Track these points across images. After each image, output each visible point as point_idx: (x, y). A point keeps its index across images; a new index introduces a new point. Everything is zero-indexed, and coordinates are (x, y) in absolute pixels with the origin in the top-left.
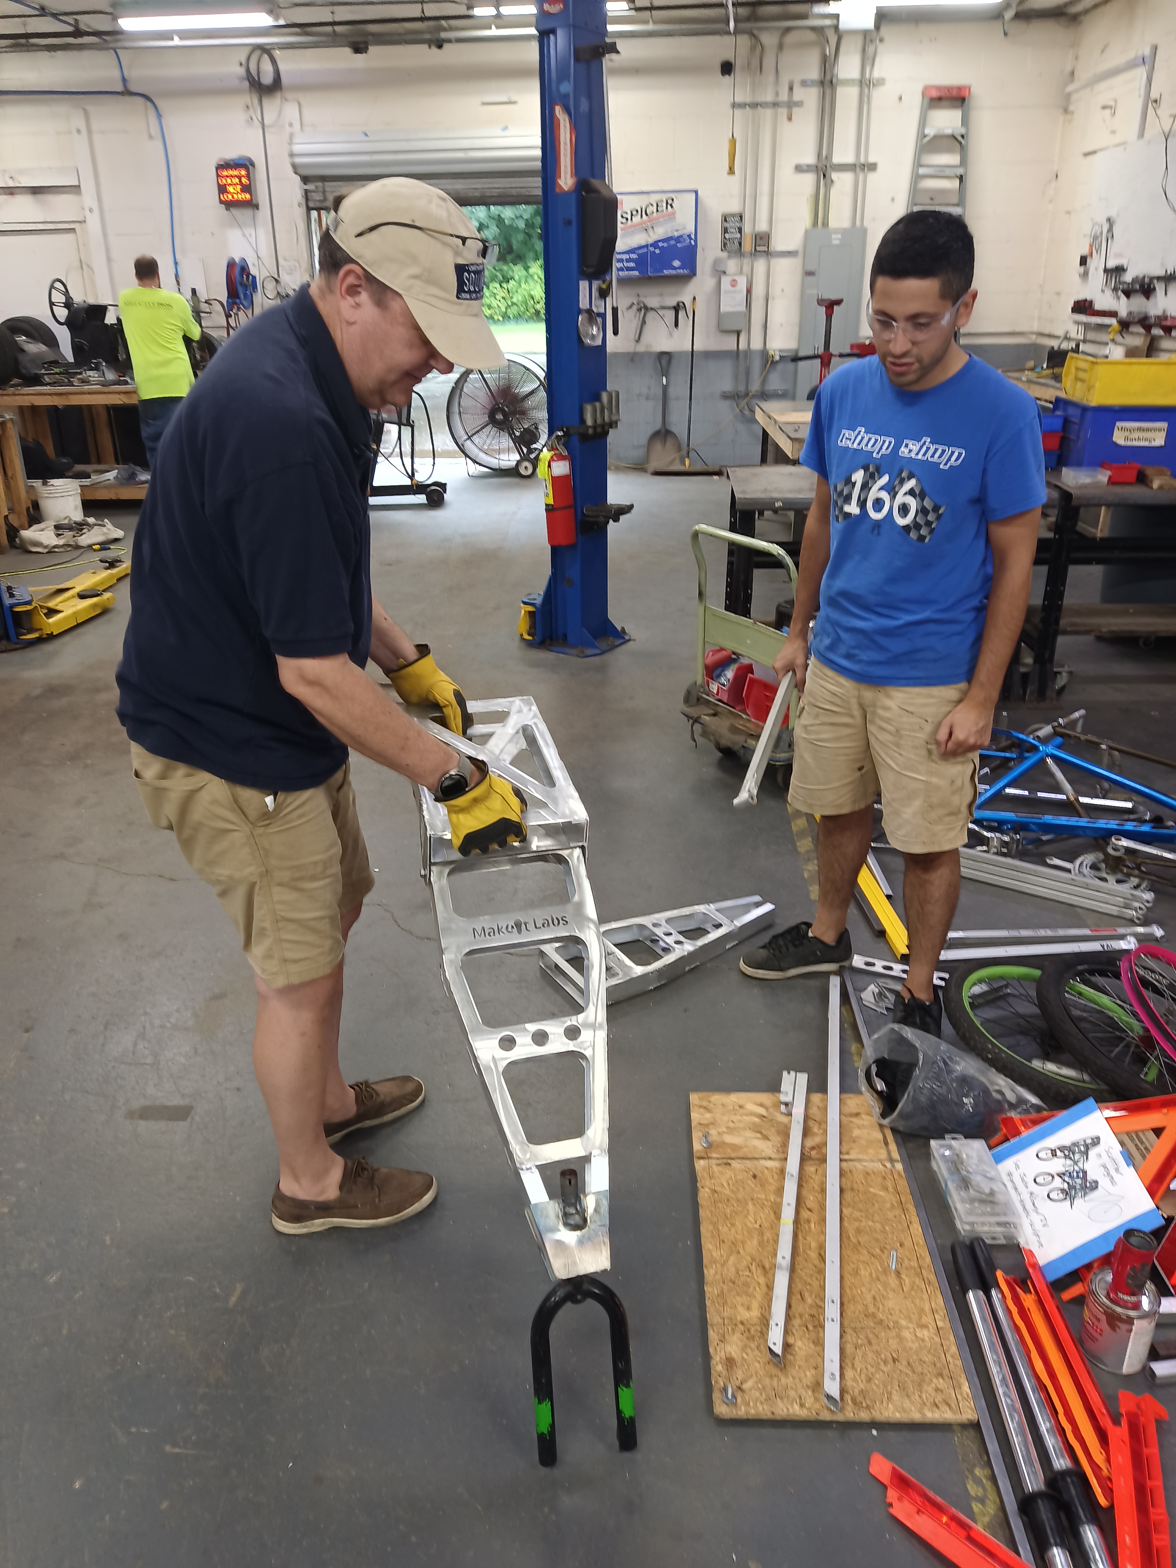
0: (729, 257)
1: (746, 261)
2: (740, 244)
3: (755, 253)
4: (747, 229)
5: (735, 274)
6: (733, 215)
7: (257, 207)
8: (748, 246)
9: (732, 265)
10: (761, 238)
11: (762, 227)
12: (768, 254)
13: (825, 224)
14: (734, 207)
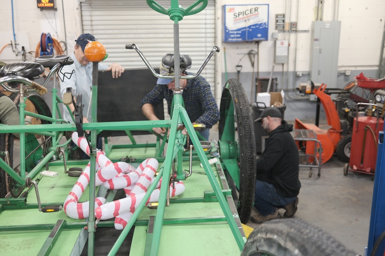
0: (279, 32)
1: (287, 34)
2: (283, 27)
3: (290, 31)
4: (287, 21)
5: (282, 40)
6: (281, 15)
7: (56, 9)
8: (287, 28)
9: (280, 36)
10: (293, 25)
11: (293, 20)
12: (296, 31)
13: (321, 20)
14: (281, 12)
